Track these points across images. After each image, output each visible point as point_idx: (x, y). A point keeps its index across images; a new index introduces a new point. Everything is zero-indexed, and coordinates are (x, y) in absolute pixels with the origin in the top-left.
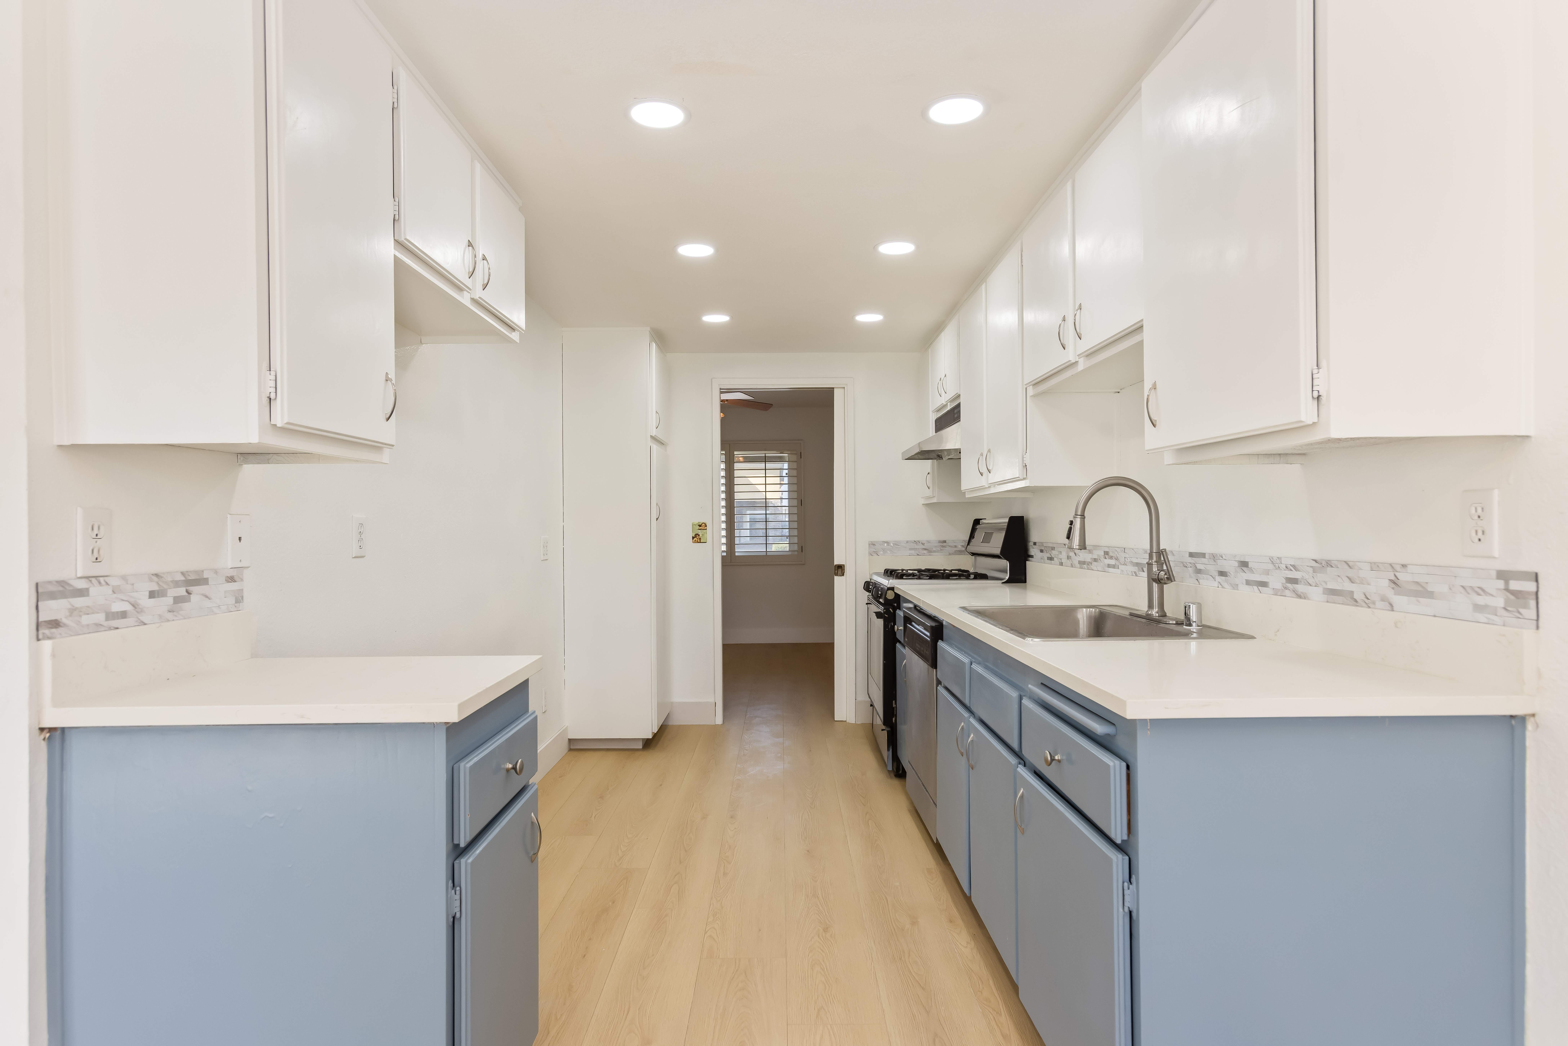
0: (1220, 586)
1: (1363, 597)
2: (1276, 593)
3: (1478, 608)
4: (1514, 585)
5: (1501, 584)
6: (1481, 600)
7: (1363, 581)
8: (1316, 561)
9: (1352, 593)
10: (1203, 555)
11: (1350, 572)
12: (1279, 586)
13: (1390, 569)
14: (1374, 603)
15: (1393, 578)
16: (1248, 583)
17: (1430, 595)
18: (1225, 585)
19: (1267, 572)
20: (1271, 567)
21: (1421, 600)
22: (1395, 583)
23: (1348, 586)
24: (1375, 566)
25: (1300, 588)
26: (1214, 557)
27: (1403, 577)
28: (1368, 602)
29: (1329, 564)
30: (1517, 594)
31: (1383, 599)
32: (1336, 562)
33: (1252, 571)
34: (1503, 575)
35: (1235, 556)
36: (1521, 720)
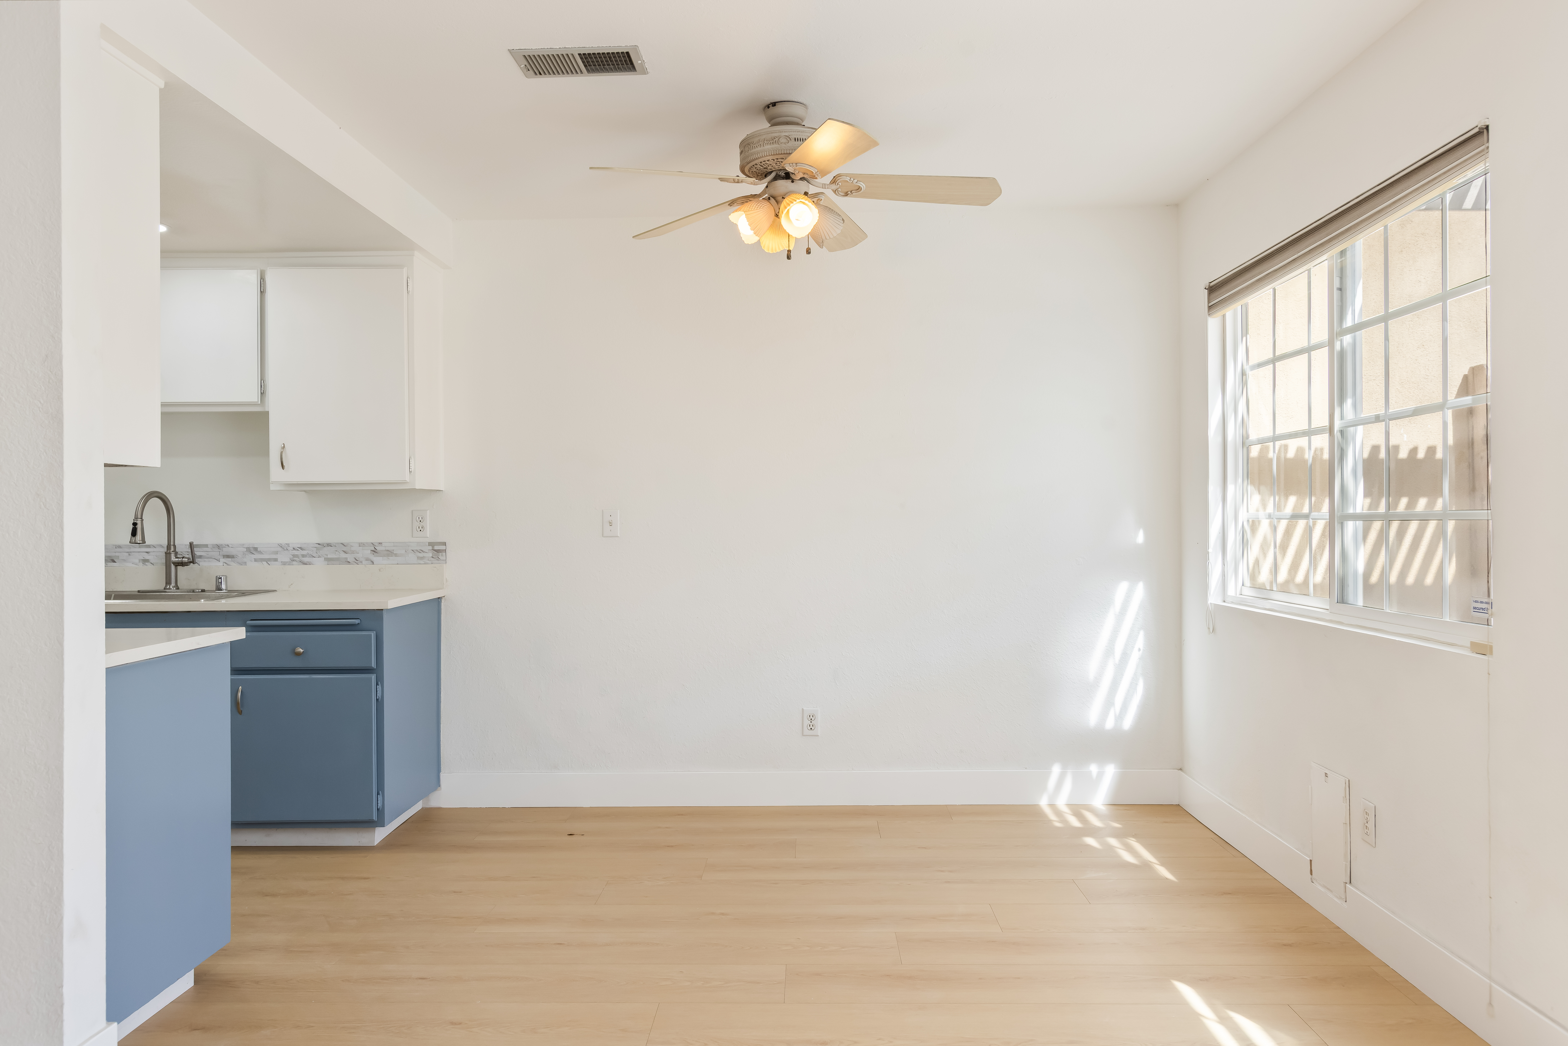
0: (224, 564)
1: (354, 560)
2: (284, 563)
3: (419, 558)
4: (436, 548)
5: (430, 548)
6: (421, 555)
7: (353, 552)
8: (319, 544)
9: (347, 558)
10: (206, 546)
11: (345, 549)
12: (287, 560)
13: (372, 545)
14: (361, 562)
15: (373, 549)
16: (256, 560)
17: (396, 555)
18: (232, 563)
19: (276, 553)
20: (280, 549)
21: (389, 558)
22: (374, 551)
23: (343, 555)
24: (361, 545)
25: (306, 560)
26: (218, 547)
27: (379, 548)
28: (357, 561)
29: (329, 545)
30: (438, 551)
31: (367, 559)
32: (335, 544)
33: (260, 552)
34: (430, 544)
35: (243, 545)
36: (439, 599)
